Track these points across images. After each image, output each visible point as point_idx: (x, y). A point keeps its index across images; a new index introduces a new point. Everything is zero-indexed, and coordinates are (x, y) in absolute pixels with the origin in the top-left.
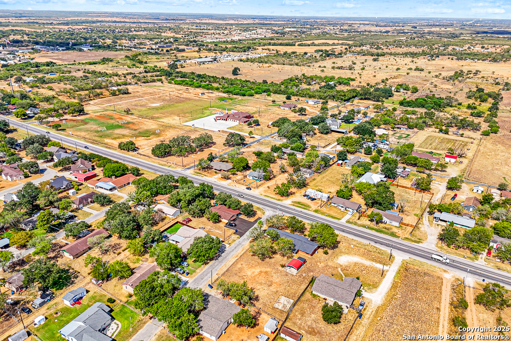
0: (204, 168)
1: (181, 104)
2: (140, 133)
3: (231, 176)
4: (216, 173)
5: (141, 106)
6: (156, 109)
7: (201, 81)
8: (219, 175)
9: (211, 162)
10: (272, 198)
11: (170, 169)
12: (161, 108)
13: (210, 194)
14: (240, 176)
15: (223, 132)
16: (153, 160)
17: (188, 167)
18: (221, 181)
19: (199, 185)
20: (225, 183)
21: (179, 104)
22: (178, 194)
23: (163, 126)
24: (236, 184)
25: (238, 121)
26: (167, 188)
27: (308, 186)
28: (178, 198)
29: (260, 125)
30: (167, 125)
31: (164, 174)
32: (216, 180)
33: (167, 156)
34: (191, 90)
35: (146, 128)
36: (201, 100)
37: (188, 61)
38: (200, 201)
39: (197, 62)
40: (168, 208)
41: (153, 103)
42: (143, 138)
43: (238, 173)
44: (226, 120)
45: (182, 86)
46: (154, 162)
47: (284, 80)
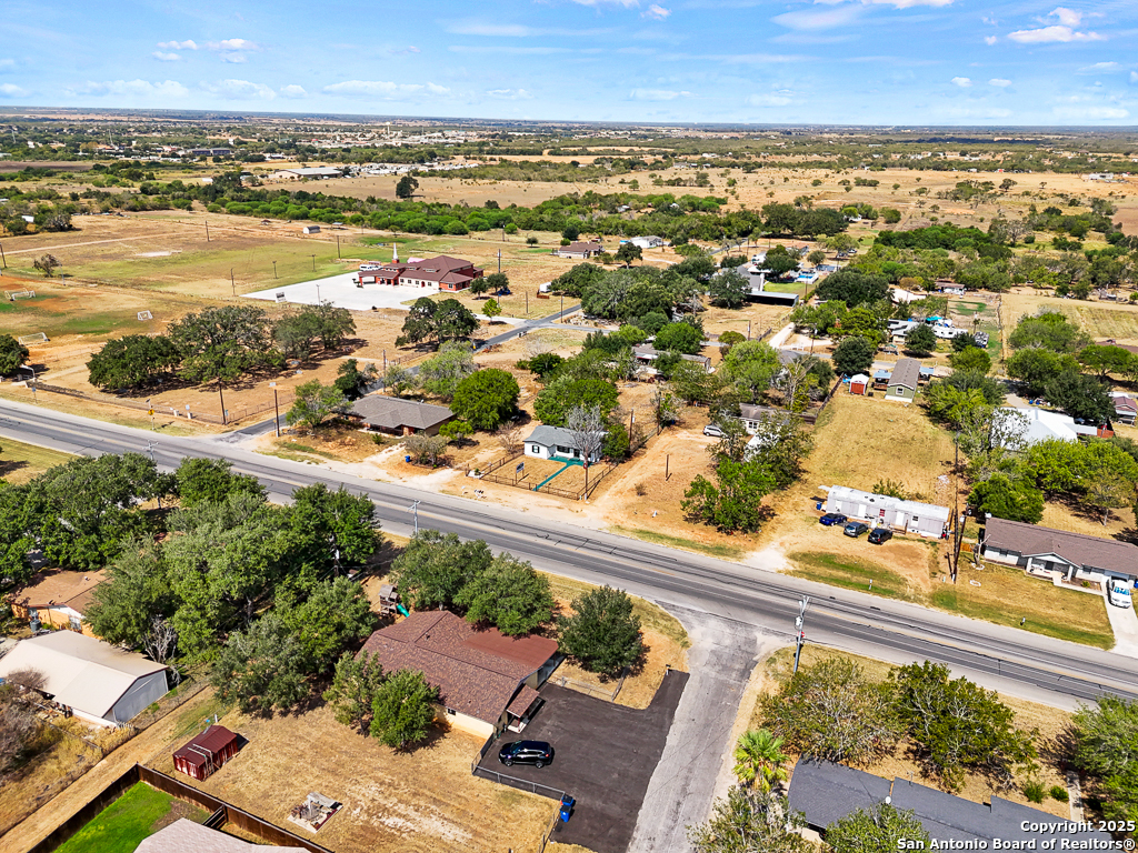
0: (326, 425)
1: (244, 252)
2: (74, 322)
3: (451, 451)
4: (379, 441)
5: (104, 257)
6: (159, 263)
7: (307, 206)
8: (398, 451)
9: (352, 399)
10: (680, 542)
11: (164, 436)
12: (174, 261)
13: (359, 549)
14: (488, 449)
15: (389, 311)
16: (94, 406)
17: (250, 424)
18: (405, 476)
19: (292, 503)
20: (429, 484)
21: (238, 252)
22: (160, 567)
23: (168, 302)
24: (481, 485)
25: (436, 285)
26: (104, 528)
27: (805, 476)
28: (157, 587)
29: (510, 293)
30: (188, 299)
31: (97, 455)
32: (382, 474)
33: (160, 391)
34: (277, 223)
35: (100, 308)
36: (311, 243)
37: (271, 176)
38: (302, 597)
39: (296, 176)
40: (82, 665)
41: (150, 250)
42: (80, 336)
43: (479, 436)
44: (396, 283)
45: (252, 218)
46: (95, 414)
47: (545, 203)
